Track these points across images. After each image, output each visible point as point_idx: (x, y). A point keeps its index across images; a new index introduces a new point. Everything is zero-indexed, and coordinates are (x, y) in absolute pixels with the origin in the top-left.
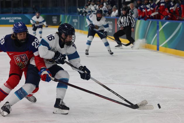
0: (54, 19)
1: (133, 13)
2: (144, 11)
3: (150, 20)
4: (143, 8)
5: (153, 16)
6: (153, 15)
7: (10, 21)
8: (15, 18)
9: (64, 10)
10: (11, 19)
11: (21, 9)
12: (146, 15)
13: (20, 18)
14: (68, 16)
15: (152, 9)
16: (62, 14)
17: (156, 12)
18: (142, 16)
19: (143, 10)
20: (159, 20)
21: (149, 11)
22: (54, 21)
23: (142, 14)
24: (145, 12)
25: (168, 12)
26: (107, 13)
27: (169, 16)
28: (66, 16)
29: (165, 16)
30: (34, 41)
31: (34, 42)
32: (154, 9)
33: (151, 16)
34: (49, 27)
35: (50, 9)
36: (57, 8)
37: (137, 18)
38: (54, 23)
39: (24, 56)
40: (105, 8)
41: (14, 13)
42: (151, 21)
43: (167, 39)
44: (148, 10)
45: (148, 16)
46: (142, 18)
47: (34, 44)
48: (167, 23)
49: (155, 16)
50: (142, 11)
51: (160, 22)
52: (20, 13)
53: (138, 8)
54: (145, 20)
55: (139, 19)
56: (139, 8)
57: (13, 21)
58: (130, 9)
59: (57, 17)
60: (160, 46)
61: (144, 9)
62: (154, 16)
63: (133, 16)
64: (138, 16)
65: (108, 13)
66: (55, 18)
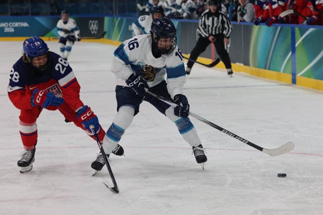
0: (92, 25)
1: (245, 12)
2: (266, 7)
3: (277, 25)
4: (265, 3)
5: (283, 18)
6: (283, 15)
7: (6, 30)
8: (17, 24)
9: (111, 9)
10: (9, 27)
11: (28, 6)
12: (270, 16)
13: (26, 25)
14: (119, 19)
15: (281, 3)
16: (108, 15)
17: (290, 9)
18: (262, 18)
19: (265, 5)
20: (296, 25)
21: (276, 9)
22: (93, 30)
23: (262, 14)
24: (268, 10)
25: (312, 9)
26: (195, 12)
27: (315, 17)
28: (116, 19)
29: (307, 18)
30: (58, 63)
31: (58, 65)
32: (286, 5)
33: (280, 17)
34: (82, 40)
35: (83, 5)
36: (98, 5)
37: (252, 21)
38: (93, 33)
39: (55, 89)
40: (190, 3)
41: (13, 14)
42: (279, 28)
43: (310, 62)
44: (275, 6)
45: (273, 18)
46: (263, 21)
47: (59, 67)
48: (311, 30)
49: (287, 17)
50: (262, 7)
51: (297, 30)
52: (27, 14)
53: (254, 3)
54: (269, 25)
55: (257, 23)
56: (256, 3)
57: (13, 30)
58: (240, 4)
59: (99, 22)
60: (298, 75)
61: (267, 5)
62: (285, 18)
63: (246, 17)
64: (255, 17)
65: (197, 13)
66: (94, 24)
